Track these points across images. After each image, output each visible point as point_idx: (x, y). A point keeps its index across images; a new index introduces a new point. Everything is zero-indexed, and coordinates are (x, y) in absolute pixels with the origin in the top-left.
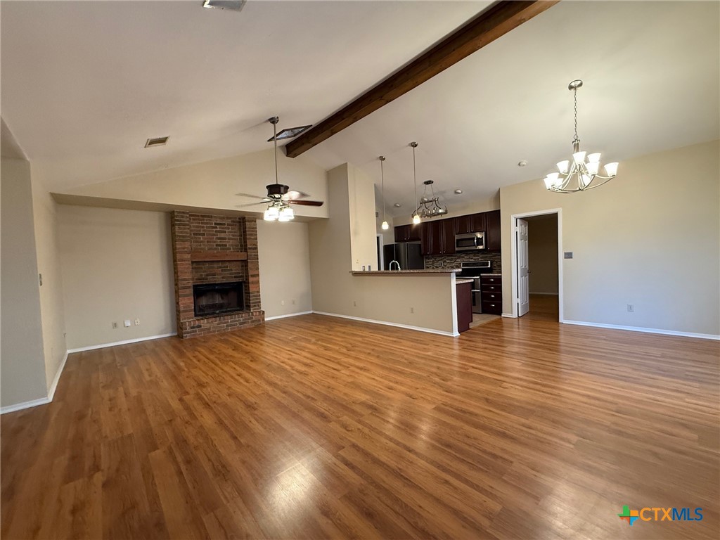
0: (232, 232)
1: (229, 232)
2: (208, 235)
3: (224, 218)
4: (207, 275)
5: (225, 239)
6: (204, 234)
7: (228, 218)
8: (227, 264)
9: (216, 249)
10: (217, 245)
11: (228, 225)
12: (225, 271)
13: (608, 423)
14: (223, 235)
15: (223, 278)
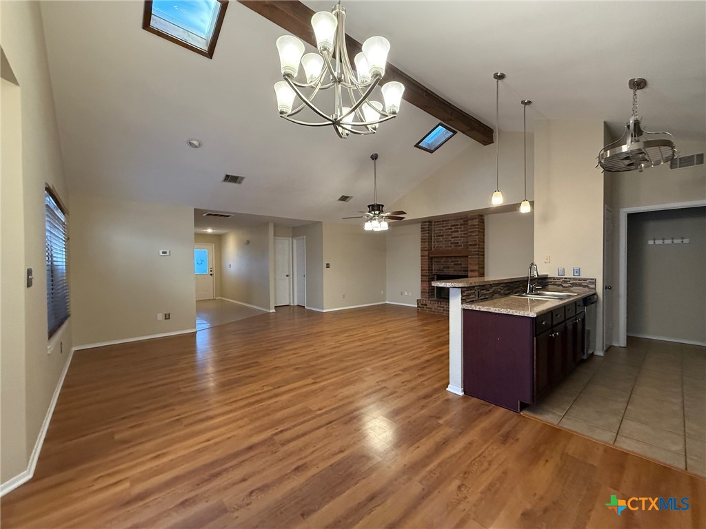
0: (464, 231)
1: (461, 231)
2: (446, 235)
3: (457, 219)
4: (444, 268)
5: (458, 237)
6: (443, 235)
7: (461, 219)
8: (458, 259)
9: (451, 247)
10: (451, 243)
11: (461, 225)
12: (456, 264)
13: (176, 408)
14: (455, 234)
15: (455, 271)
